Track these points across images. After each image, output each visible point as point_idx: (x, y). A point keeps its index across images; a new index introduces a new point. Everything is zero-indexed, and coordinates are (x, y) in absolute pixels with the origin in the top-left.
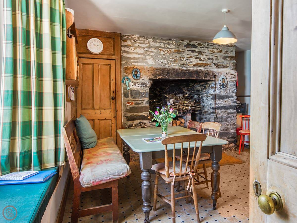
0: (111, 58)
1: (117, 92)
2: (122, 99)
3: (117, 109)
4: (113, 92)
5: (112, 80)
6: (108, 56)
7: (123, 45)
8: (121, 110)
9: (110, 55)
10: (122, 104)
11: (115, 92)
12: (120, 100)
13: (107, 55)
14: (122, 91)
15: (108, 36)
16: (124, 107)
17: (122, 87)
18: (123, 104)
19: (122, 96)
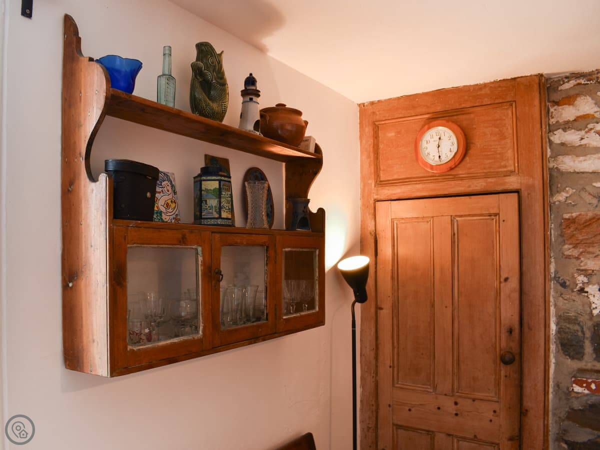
0: (500, 188)
1: (526, 329)
2: (553, 360)
3: (528, 403)
4: (510, 331)
5: (506, 279)
6: (489, 180)
7: (557, 122)
8: (542, 412)
9: (496, 175)
10: (551, 383)
11: (516, 332)
12: (542, 367)
13: (486, 176)
14: (553, 327)
15: (487, 101)
16: (560, 399)
17: (552, 309)
18: (557, 385)
19: (553, 347)
